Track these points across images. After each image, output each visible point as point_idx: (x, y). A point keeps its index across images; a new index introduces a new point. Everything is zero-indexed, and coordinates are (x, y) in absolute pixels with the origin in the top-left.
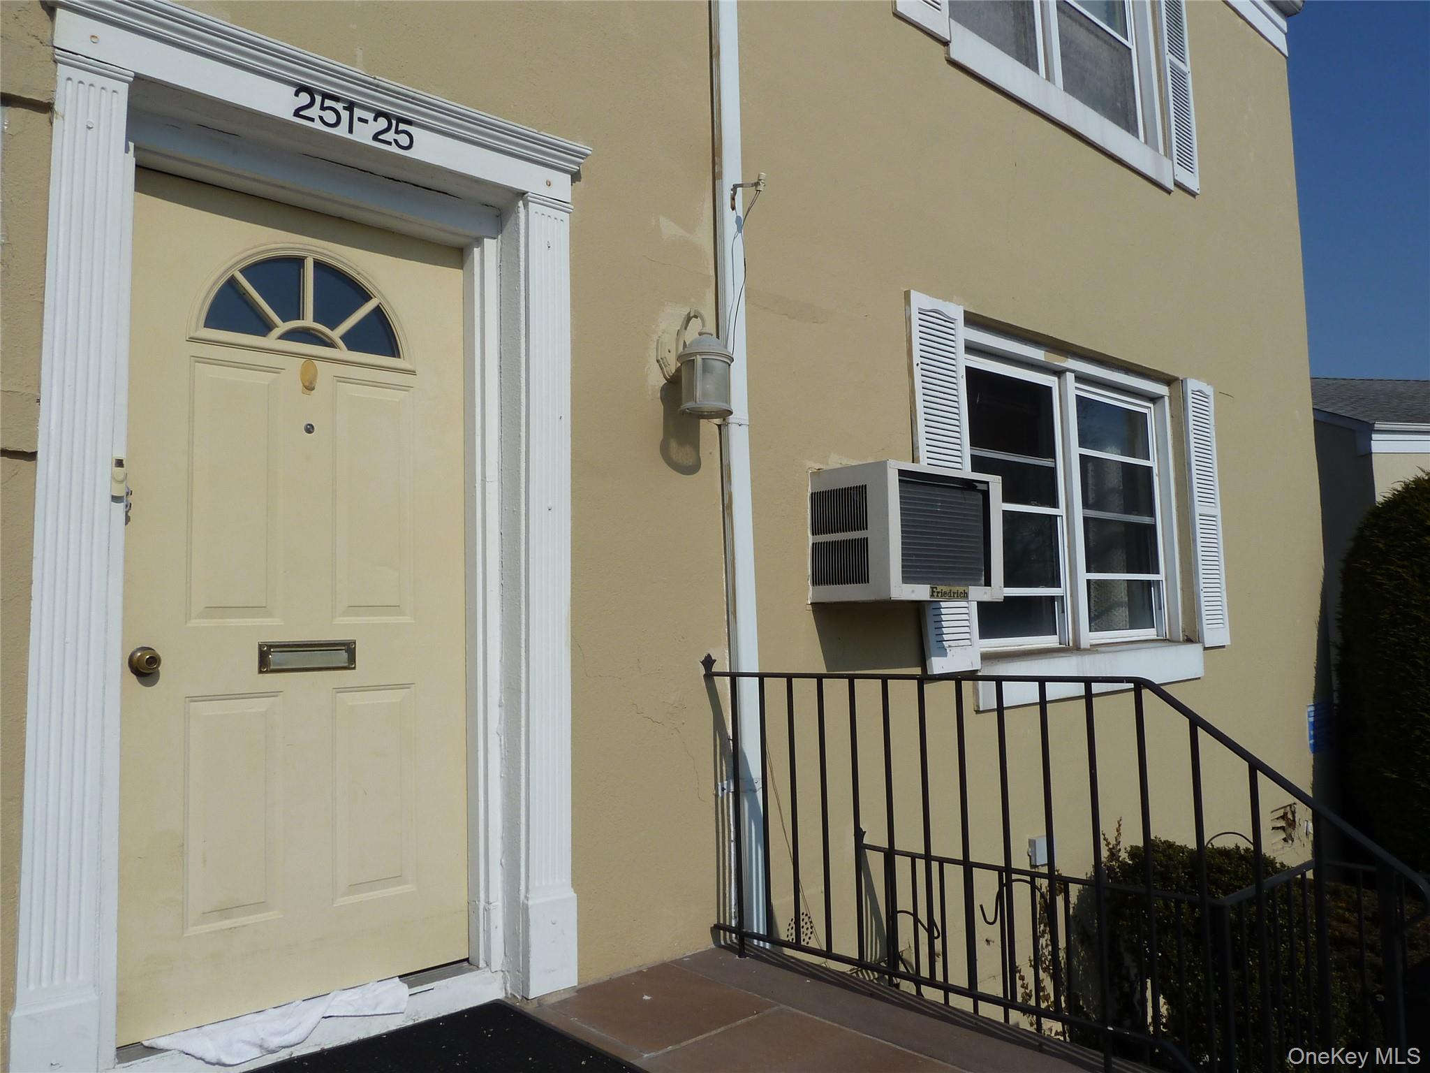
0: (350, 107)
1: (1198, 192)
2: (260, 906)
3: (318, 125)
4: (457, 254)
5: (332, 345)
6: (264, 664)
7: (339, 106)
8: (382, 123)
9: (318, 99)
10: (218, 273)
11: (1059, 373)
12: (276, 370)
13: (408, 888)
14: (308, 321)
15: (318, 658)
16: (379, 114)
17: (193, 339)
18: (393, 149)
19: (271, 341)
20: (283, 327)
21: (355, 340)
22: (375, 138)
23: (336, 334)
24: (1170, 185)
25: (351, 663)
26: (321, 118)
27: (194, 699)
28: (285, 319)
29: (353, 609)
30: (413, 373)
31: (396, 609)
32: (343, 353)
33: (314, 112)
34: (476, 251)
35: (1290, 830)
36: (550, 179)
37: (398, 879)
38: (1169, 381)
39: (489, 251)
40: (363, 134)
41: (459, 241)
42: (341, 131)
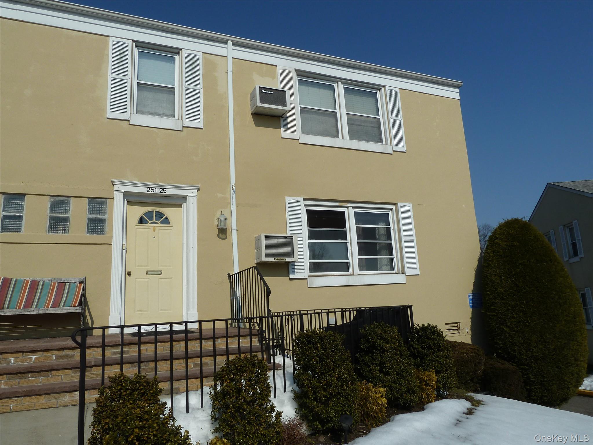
0: (156, 188)
1: (406, 151)
2: (146, 310)
3: (151, 192)
4: (180, 206)
5: (158, 224)
6: (147, 274)
7: (154, 189)
8: (161, 190)
9: (151, 188)
10: (140, 215)
11: (347, 207)
12: (149, 229)
13: (171, 311)
14: (154, 221)
15: (156, 273)
16: (160, 188)
17: (136, 226)
18: (163, 193)
19: (148, 224)
20: (150, 222)
21: (162, 223)
22: (160, 192)
23: (158, 222)
24: (392, 152)
25: (161, 274)
26: (151, 191)
27: (136, 279)
28: (150, 221)
29: (162, 265)
30: (172, 227)
31: (169, 265)
32: (160, 225)
33: (150, 190)
34: (183, 205)
35: (459, 330)
36: (192, 192)
37: (169, 309)
38: (394, 204)
39: (184, 205)
40: (158, 192)
41: (181, 204)
42: (155, 192)
